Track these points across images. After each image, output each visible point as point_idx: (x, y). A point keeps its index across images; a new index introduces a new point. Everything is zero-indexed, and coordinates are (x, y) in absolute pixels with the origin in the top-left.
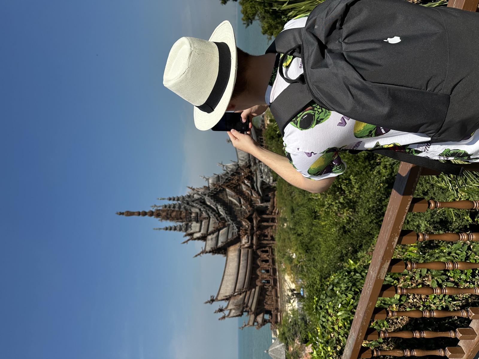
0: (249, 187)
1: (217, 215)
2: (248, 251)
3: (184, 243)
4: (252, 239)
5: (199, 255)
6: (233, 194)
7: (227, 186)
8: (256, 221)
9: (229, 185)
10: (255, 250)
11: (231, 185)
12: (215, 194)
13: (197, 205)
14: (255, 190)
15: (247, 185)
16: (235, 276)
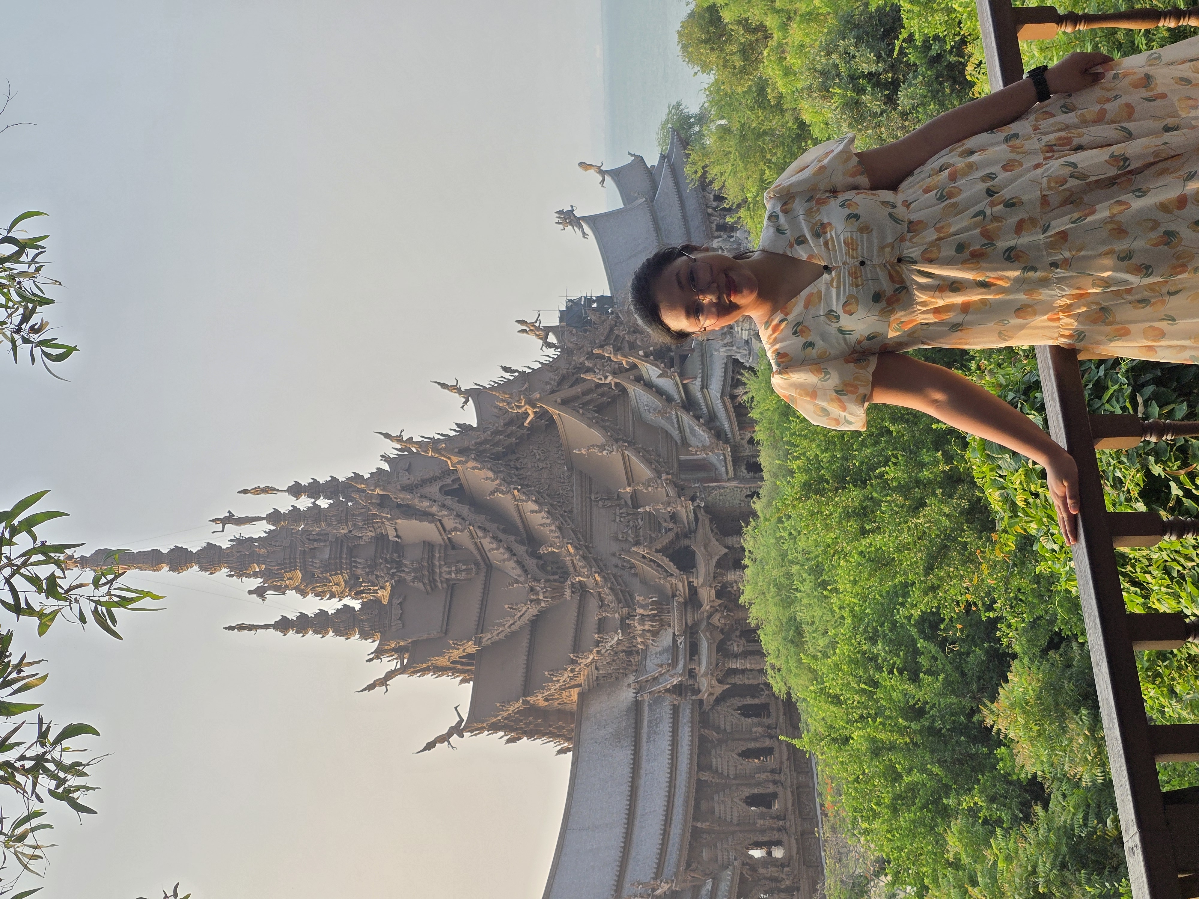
0: (669, 399)
1: (521, 550)
2: (675, 710)
3: (370, 687)
4: (694, 650)
5: (443, 739)
6: (596, 436)
7: (565, 403)
8: (707, 565)
9: (575, 398)
10: (706, 707)
11: (588, 397)
12: (511, 450)
13: (426, 503)
14: (697, 418)
15: (660, 392)
16: (619, 831)
